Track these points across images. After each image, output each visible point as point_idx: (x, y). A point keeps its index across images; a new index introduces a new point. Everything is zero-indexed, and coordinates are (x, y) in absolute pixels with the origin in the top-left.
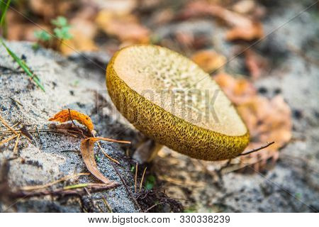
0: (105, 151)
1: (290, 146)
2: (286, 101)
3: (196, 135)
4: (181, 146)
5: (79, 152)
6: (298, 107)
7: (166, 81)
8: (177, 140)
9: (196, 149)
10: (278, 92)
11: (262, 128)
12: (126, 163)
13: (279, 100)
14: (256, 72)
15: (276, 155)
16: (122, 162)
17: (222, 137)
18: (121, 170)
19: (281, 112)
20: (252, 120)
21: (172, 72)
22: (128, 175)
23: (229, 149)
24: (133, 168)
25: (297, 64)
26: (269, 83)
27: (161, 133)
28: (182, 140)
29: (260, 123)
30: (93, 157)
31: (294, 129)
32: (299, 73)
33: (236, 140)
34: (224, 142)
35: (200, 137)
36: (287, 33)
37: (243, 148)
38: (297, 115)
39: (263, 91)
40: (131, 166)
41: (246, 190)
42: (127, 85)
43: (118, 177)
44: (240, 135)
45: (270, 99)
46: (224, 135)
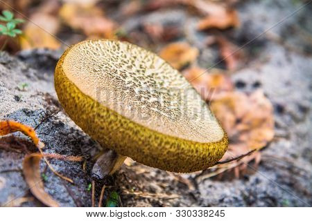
0: (54, 168)
1: (273, 145)
2: (266, 95)
3: (163, 144)
4: (146, 157)
5: (21, 171)
6: (280, 101)
7: (127, 80)
8: (140, 151)
9: (164, 161)
10: (257, 85)
11: (241, 127)
12: (82, 180)
13: (258, 94)
14: (233, 64)
15: (258, 157)
16: (76, 179)
17: (195, 145)
18: (74, 189)
19: (261, 107)
20: (230, 118)
21: (134, 70)
22: (84, 195)
23: (203, 159)
24: (90, 186)
25: (276, 53)
26: (247, 75)
27: (122, 143)
28: (147, 151)
29: (238, 121)
30: (39, 176)
31: (277, 126)
32: (279, 64)
33: (211, 147)
34: (197, 151)
35: (168, 146)
36: (264, 20)
37: (220, 155)
38: (280, 109)
39: (240, 85)
40: (88, 184)
41: (226, 200)
42: (77, 88)
43: (70, 198)
44: (215, 141)
45: (248, 94)
46: (197, 143)
